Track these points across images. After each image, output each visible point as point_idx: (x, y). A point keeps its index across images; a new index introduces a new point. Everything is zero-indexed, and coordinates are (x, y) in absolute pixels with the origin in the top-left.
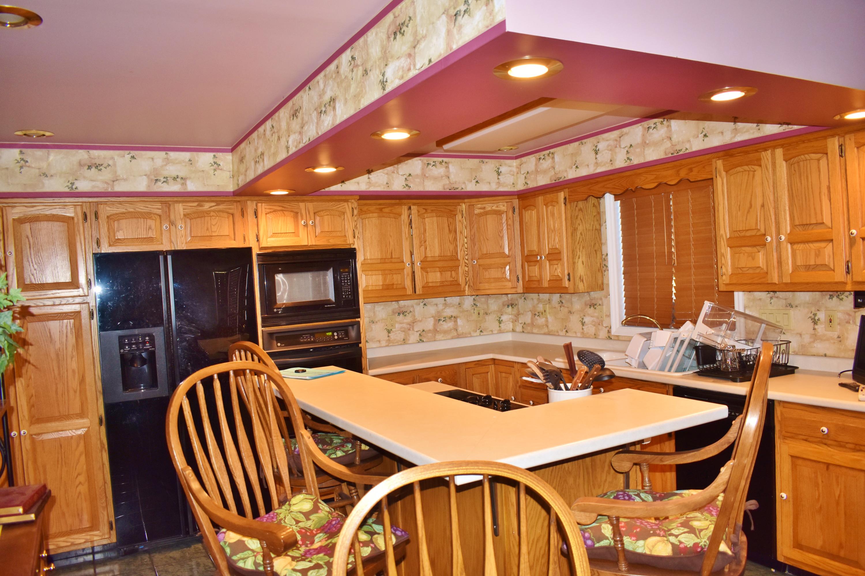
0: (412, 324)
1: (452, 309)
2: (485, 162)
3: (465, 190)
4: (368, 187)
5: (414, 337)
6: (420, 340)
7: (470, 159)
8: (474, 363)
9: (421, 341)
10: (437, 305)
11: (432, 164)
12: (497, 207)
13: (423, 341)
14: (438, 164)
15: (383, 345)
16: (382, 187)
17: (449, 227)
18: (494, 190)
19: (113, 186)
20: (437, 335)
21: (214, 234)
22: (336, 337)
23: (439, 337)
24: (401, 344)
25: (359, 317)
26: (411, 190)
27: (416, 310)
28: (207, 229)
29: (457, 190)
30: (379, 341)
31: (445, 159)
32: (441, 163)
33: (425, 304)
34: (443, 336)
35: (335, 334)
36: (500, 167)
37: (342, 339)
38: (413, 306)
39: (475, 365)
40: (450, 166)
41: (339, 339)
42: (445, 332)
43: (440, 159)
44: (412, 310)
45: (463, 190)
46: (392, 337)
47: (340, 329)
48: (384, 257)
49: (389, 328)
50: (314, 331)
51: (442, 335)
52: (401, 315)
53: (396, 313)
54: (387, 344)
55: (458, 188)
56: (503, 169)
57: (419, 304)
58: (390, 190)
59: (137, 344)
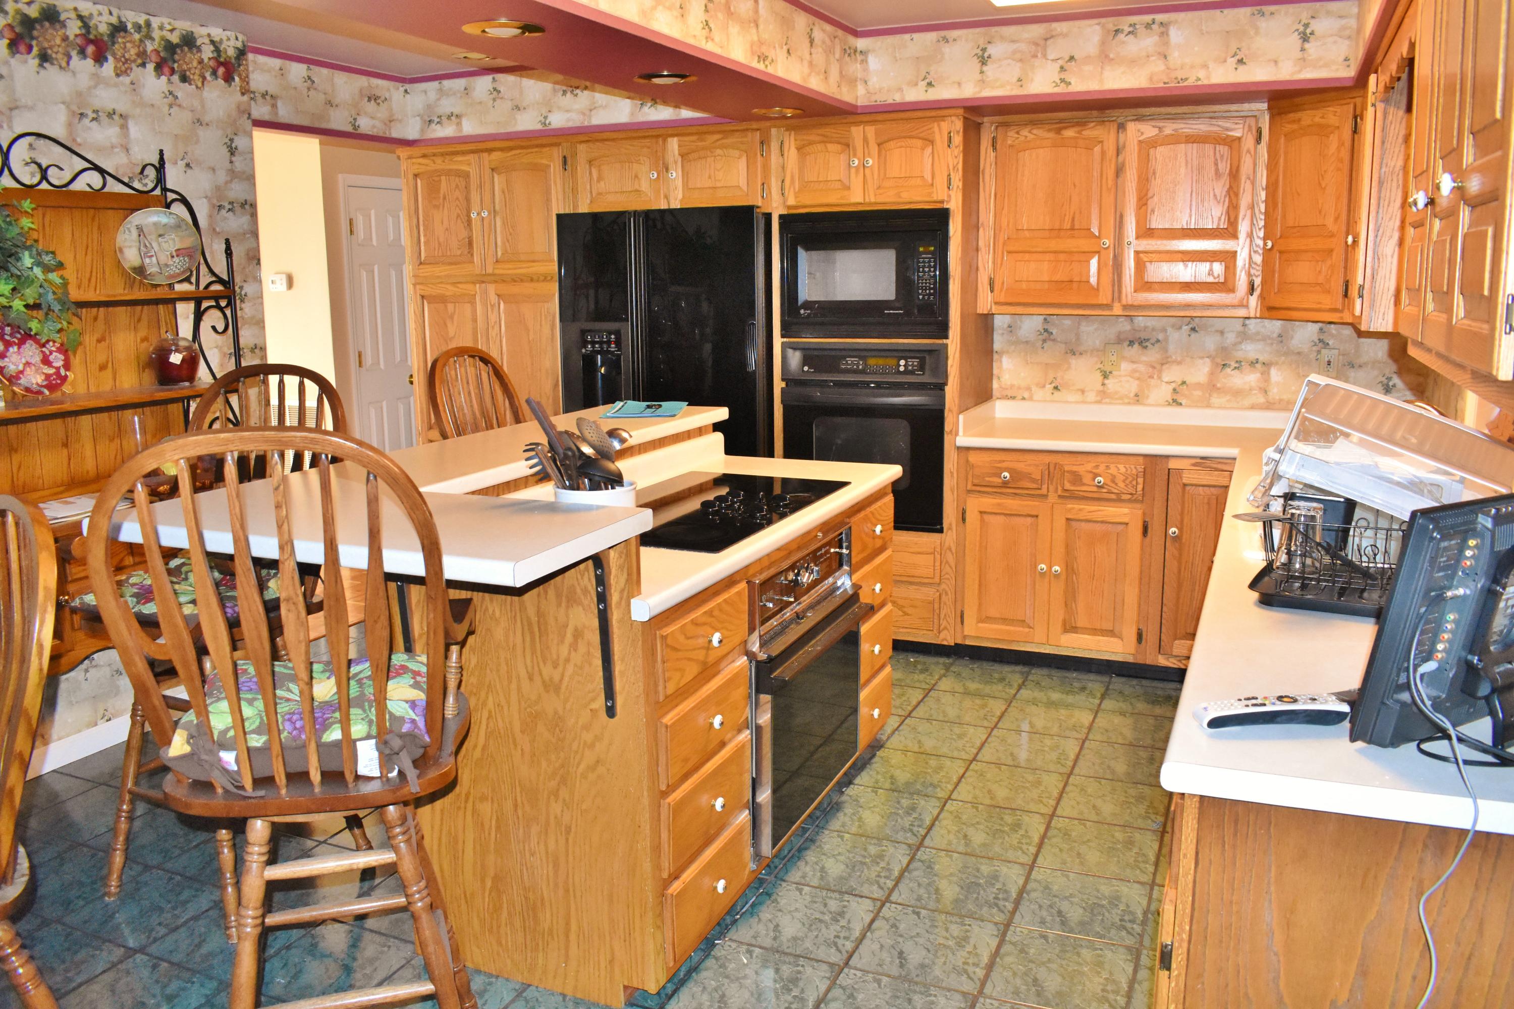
0: (1158, 366)
1: (1259, 346)
2: (1267, 13)
3: (1206, 82)
4: (977, 89)
5: (1163, 392)
6: (1174, 401)
7: (1226, 11)
8: (1194, 461)
9: (1176, 403)
10: (1222, 333)
11: (1127, 29)
12: (1323, 117)
13: (1181, 404)
14: (1140, 29)
15: (1089, 399)
16: (1008, 87)
17: (1216, 164)
18: (1288, 78)
19: (590, 117)
20: (1215, 395)
21: (719, 185)
22: (902, 369)
23: (1216, 400)
24: (1129, 403)
25: (947, 337)
26: (1071, 89)
27: (1170, 339)
28: (710, 177)
29: (1186, 84)
30: (1083, 391)
31: (1159, 17)
32: (1148, 26)
33: (1193, 329)
34: (1229, 401)
35: (902, 362)
36: (1312, 22)
37: (912, 373)
38: (1164, 330)
39: (1194, 465)
40: (1173, 32)
41: (906, 372)
42: (1237, 393)
43: (1148, 18)
44: (1161, 336)
45: (1200, 83)
46: (1110, 386)
47: (912, 355)
48: (1057, 227)
49: (1108, 369)
50: (865, 353)
51: (1228, 397)
52: (1136, 346)
53: (1125, 340)
54: (1099, 398)
55: (1186, 79)
56: (1317, 26)
57: (1180, 328)
58: (1025, 93)
59: (601, 343)
